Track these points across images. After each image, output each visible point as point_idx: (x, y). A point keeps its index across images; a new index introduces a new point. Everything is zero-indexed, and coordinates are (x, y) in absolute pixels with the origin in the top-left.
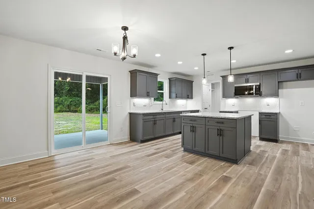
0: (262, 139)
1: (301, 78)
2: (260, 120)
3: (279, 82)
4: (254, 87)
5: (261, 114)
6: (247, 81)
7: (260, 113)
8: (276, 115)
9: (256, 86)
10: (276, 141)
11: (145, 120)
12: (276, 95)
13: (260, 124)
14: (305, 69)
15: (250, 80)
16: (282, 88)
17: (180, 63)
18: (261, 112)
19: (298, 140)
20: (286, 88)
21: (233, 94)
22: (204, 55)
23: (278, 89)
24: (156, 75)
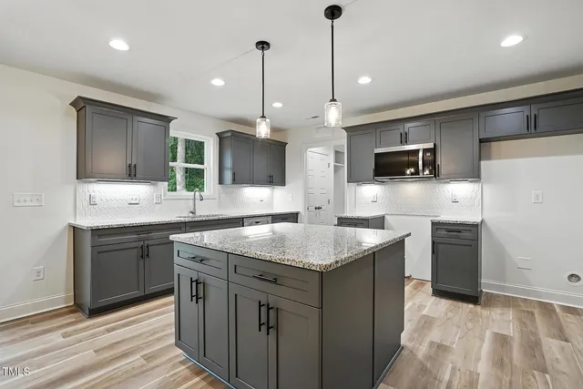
0: (439, 293)
1: (538, 130)
2: (433, 243)
3: (481, 141)
4: (421, 154)
5: (436, 226)
6: (404, 139)
7: (433, 224)
8: (474, 229)
9: (425, 151)
10: (473, 299)
11: (101, 249)
12: (474, 174)
13: (433, 252)
14: (550, 104)
15: (410, 137)
16: (489, 158)
17: (218, 82)
18: (437, 219)
19: (529, 293)
20: (500, 159)
21: (372, 173)
22: (263, 45)
23: (480, 159)
24: (167, 120)
